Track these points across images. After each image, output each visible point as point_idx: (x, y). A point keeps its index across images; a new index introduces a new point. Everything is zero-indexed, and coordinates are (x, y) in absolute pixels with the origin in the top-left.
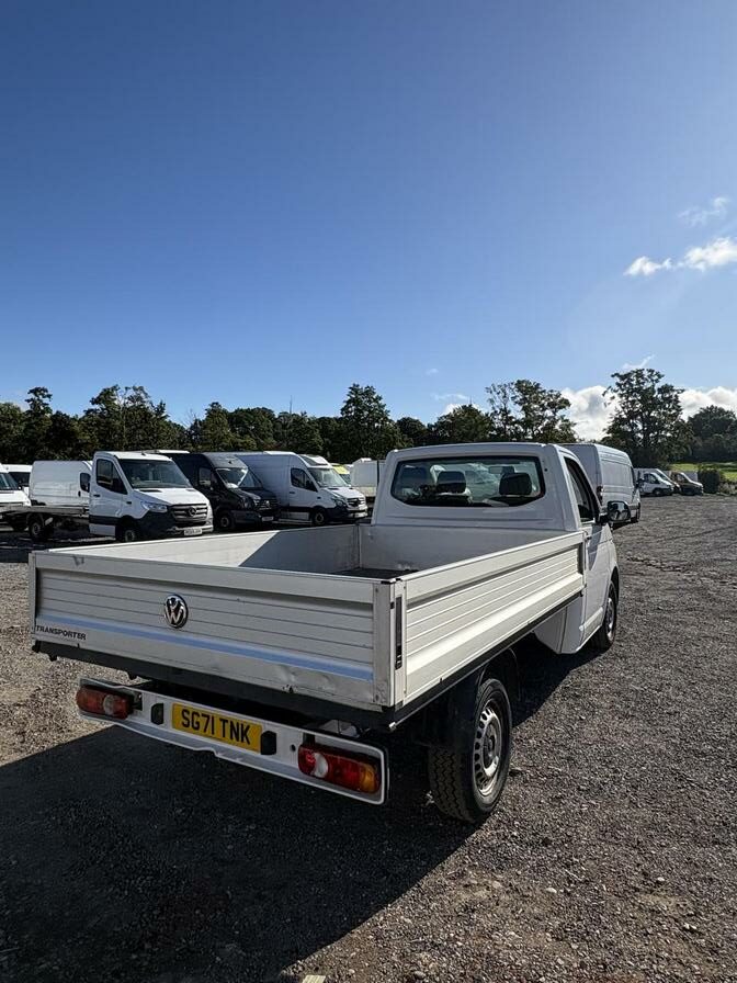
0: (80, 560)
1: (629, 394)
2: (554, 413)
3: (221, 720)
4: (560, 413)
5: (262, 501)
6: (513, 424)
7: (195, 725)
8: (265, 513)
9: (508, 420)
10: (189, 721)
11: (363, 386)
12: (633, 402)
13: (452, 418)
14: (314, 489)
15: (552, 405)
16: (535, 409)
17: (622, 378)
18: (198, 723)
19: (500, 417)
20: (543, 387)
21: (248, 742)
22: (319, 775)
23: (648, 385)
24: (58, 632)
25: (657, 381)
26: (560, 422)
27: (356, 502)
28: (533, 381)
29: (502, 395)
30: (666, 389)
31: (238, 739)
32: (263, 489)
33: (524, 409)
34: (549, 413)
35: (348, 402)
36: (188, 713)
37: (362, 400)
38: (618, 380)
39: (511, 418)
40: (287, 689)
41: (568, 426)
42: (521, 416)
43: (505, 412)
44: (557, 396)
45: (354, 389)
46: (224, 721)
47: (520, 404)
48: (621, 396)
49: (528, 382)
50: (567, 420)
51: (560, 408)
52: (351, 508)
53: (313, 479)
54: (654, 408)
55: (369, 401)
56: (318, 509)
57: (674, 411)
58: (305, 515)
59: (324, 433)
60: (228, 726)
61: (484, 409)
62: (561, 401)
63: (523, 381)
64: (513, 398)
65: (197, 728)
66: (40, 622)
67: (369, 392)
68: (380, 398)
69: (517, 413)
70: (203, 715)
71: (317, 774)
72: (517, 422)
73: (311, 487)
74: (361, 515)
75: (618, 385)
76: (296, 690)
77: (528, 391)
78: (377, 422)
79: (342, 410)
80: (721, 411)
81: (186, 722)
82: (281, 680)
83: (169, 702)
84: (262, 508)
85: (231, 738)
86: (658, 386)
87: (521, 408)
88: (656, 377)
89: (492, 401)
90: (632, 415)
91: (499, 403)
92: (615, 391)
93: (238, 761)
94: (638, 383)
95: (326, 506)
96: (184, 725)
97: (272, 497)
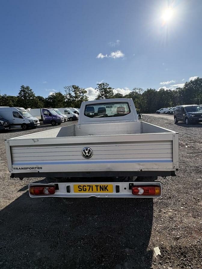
0: (36, 140)
1: (101, 89)
2: (83, 94)
3: (96, 186)
4: (85, 94)
5: (4, 123)
6: (72, 97)
7: (84, 190)
8: (6, 127)
9: (71, 96)
10: (81, 189)
11: (25, 86)
12: (102, 92)
13: (53, 96)
14: (22, 118)
15: (82, 92)
16: (78, 93)
17: (100, 85)
18: (86, 189)
19: (68, 96)
20: (79, 87)
21: (108, 190)
22: (140, 194)
23: (106, 87)
24: (25, 168)
25: (108, 86)
26: (85, 97)
27: (37, 121)
28: (77, 85)
29: (68, 89)
30: (110, 88)
31: (103, 190)
32: (3, 119)
33: (75, 93)
34: (82, 94)
35: (21, 91)
36: (81, 186)
37: (25, 90)
38: (98, 86)
39: (72, 96)
40: (139, 170)
41: (87, 98)
42: (74, 95)
43: (70, 94)
44: (84, 90)
45: (23, 87)
46: (97, 186)
47: (74, 92)
48: (99, 90)
49: (75, 86)
50: (86, 96)
51: (84, 93)
52: (35, 123)
53: (21, 115)
54: (107, 93)
55: (28, 91)
56: (24, 124)
57: (112, 94)
58: (20, 126)
59: (13, 101)
60: (99, 188)
61: (64, 93)
62: (85, 91)
63: (74, 85)
64: (72, 90)
65: (86, 191)
66: (14, 166)
67: (28, 88)
68: (32, 90)
69: (73, 94)
70: (88, 186)
71: (139, 193)
72: (73, 97)
73: (21, 117)
74: (38, 125)
75: (99, 87)
76: (143, 170)
77: (76, 88)
78: (31, 97)
79: (19, 93)
80: (120, 94)
81: (80, 190)
82: (136, 168)
83: (72, 185)
84: (5, 125)
85: (100, 190)
86: (108, 87)
87: (74, 93)
88: (107, 85)
89: (66, 91)
90: (102, 95)
91: (68, 92)
92: (98, 89)
93: (107, 197)
94: (103, 86)
95: (27, 123)
96: (79, 190)
97: (7, 121)
